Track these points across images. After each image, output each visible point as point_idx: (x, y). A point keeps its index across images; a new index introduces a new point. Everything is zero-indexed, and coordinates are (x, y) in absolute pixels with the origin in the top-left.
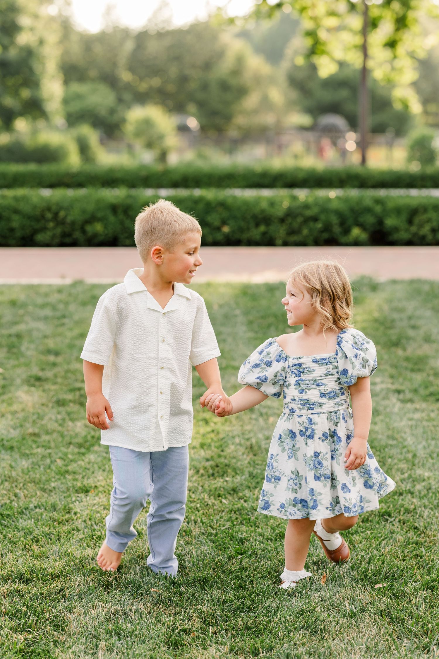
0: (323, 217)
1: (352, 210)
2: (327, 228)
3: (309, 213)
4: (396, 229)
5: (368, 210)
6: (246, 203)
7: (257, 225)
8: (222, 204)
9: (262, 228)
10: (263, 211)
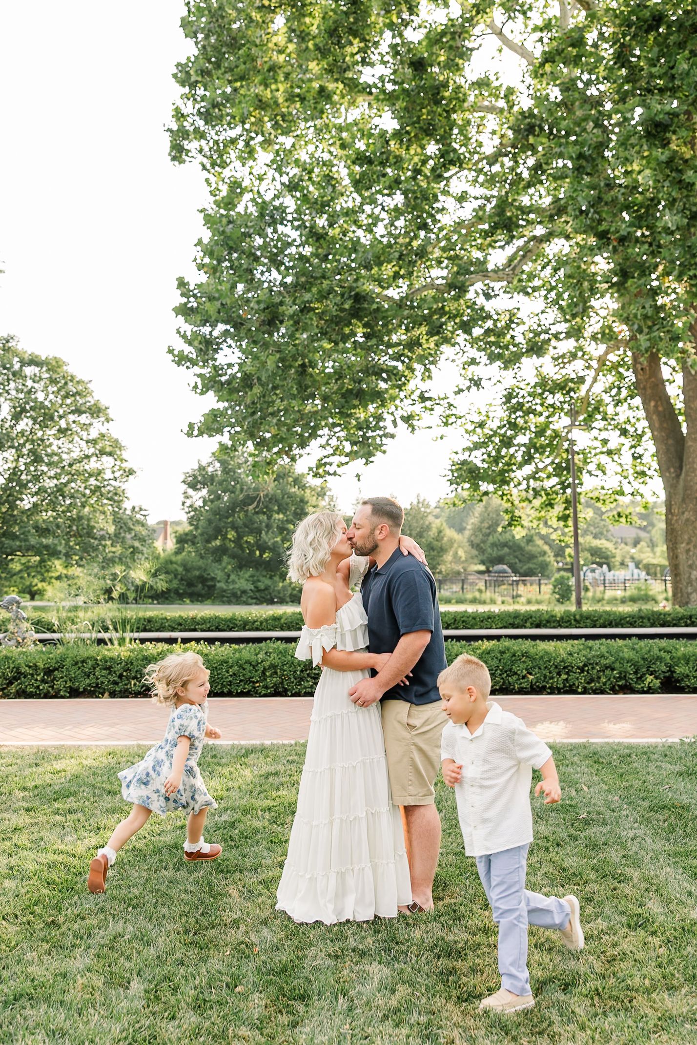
0: (617, 665)
1: (643, 659)
2: (623, 676)
3: (603, 662)
4: (688, 676)
5: (660, 659)
6: (547, 653)
7: (559, 674)
8: (525, 654)
9: (564, 677)
10: (563, 661)
